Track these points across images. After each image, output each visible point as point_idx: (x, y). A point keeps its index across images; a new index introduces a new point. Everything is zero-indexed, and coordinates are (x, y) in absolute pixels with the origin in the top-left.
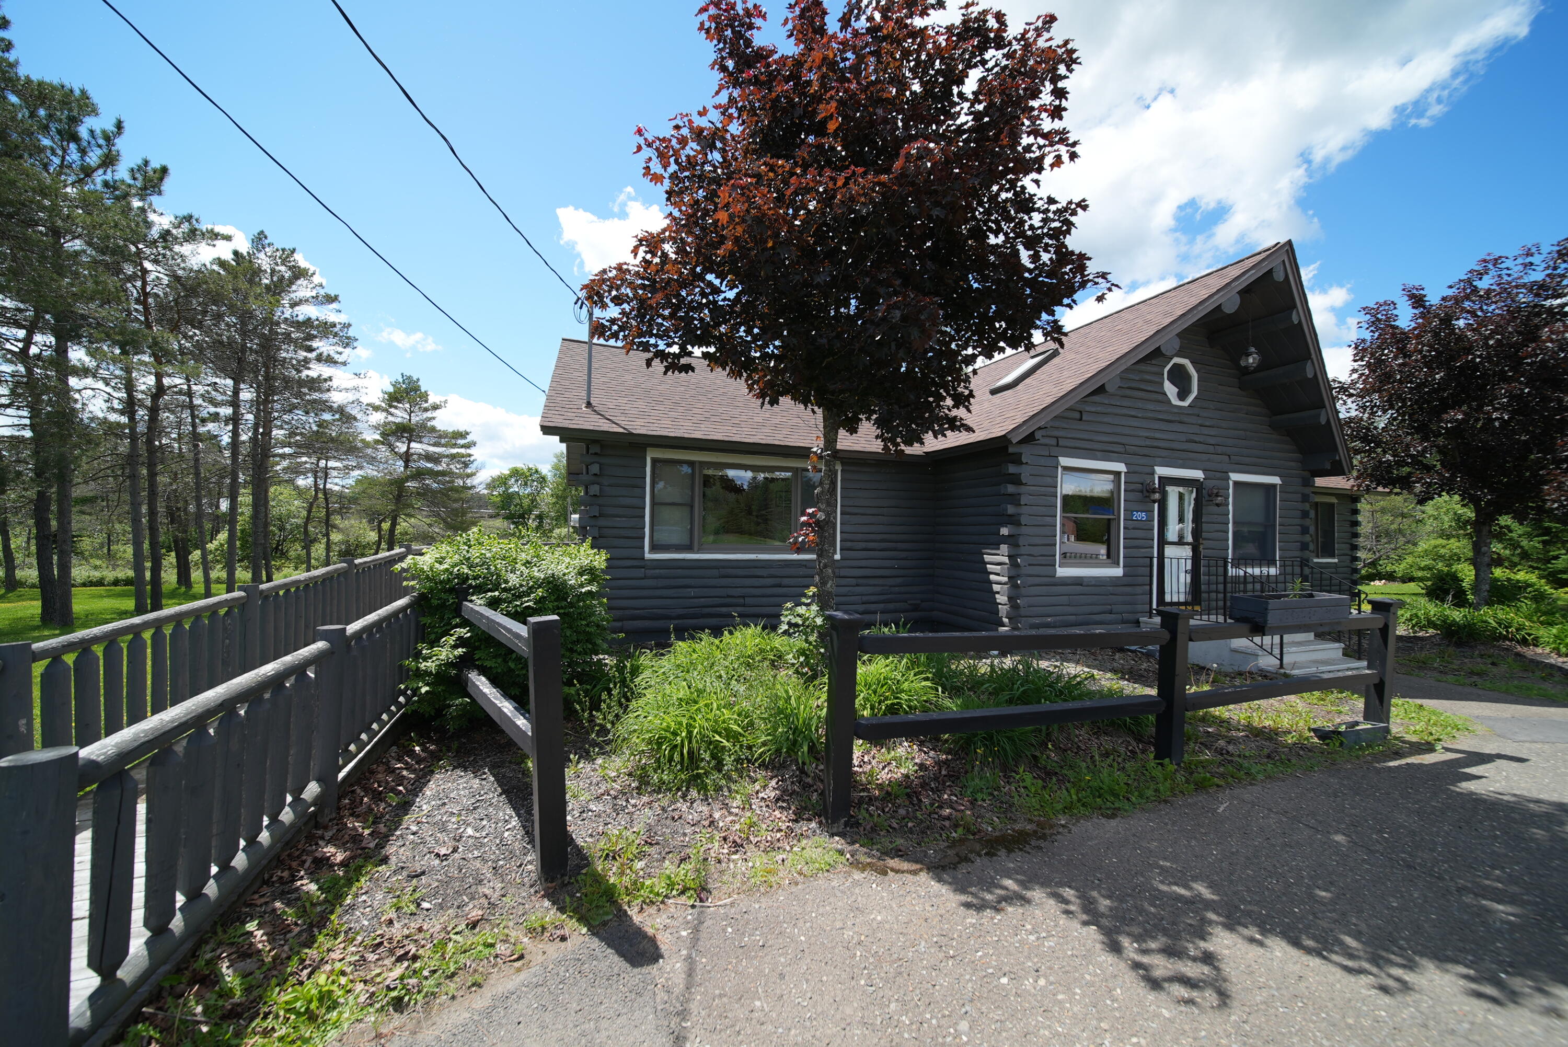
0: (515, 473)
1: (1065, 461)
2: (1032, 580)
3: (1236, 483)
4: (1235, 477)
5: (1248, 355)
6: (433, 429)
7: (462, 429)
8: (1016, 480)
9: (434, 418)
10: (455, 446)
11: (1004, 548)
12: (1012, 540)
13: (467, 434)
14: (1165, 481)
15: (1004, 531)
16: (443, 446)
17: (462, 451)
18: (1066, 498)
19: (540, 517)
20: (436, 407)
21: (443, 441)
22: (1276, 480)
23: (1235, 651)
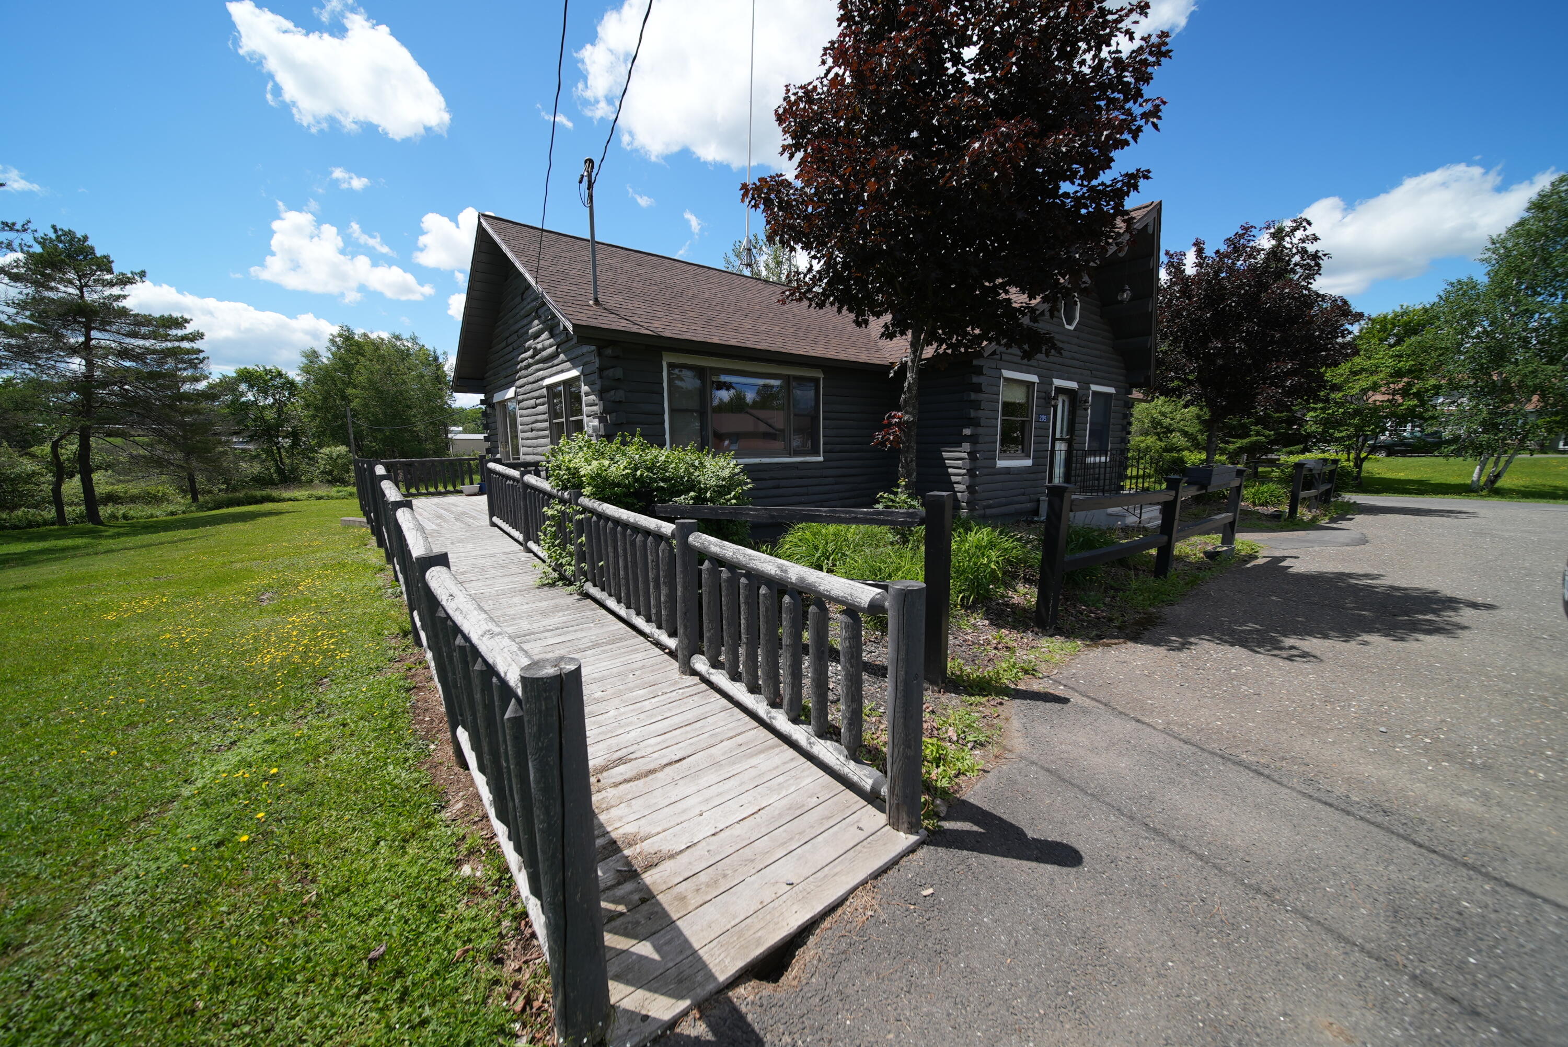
0: (246, 376)
1: (1007, 374)
2: (985, 471)
3: (1094, 392)
4: (1094, 388)
5: (1124, 291)
6: (124, 312)
7: (176, 314)
8: (978, 389)
9: (125, 297)
10: (166, 338)
11: (967, 446)
12: (973, 439)
13: (187, 321)
14: (1060, 390)
15: (967, 431)
16: (144, 337)
17: (186, 345)
18: (1006, 405)
19: (295, 435)
20: (124, 281)
21: (144, 330)
22: (1111, 390)
23: (1110, 515)
